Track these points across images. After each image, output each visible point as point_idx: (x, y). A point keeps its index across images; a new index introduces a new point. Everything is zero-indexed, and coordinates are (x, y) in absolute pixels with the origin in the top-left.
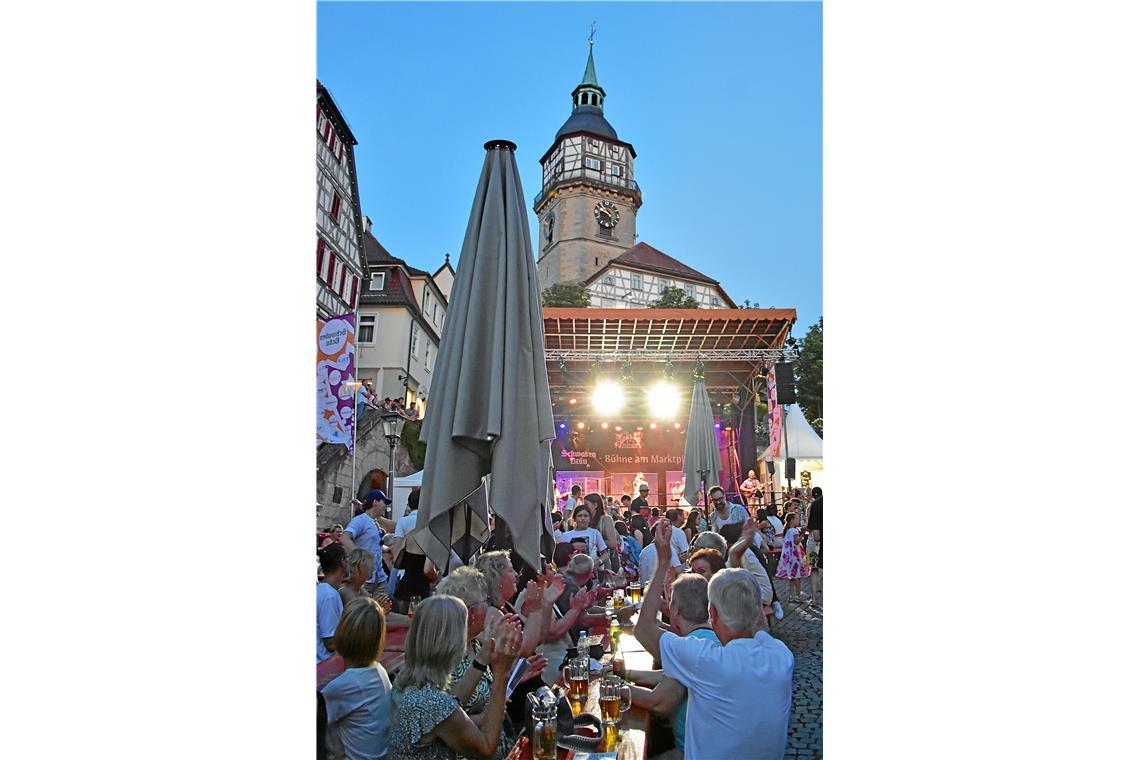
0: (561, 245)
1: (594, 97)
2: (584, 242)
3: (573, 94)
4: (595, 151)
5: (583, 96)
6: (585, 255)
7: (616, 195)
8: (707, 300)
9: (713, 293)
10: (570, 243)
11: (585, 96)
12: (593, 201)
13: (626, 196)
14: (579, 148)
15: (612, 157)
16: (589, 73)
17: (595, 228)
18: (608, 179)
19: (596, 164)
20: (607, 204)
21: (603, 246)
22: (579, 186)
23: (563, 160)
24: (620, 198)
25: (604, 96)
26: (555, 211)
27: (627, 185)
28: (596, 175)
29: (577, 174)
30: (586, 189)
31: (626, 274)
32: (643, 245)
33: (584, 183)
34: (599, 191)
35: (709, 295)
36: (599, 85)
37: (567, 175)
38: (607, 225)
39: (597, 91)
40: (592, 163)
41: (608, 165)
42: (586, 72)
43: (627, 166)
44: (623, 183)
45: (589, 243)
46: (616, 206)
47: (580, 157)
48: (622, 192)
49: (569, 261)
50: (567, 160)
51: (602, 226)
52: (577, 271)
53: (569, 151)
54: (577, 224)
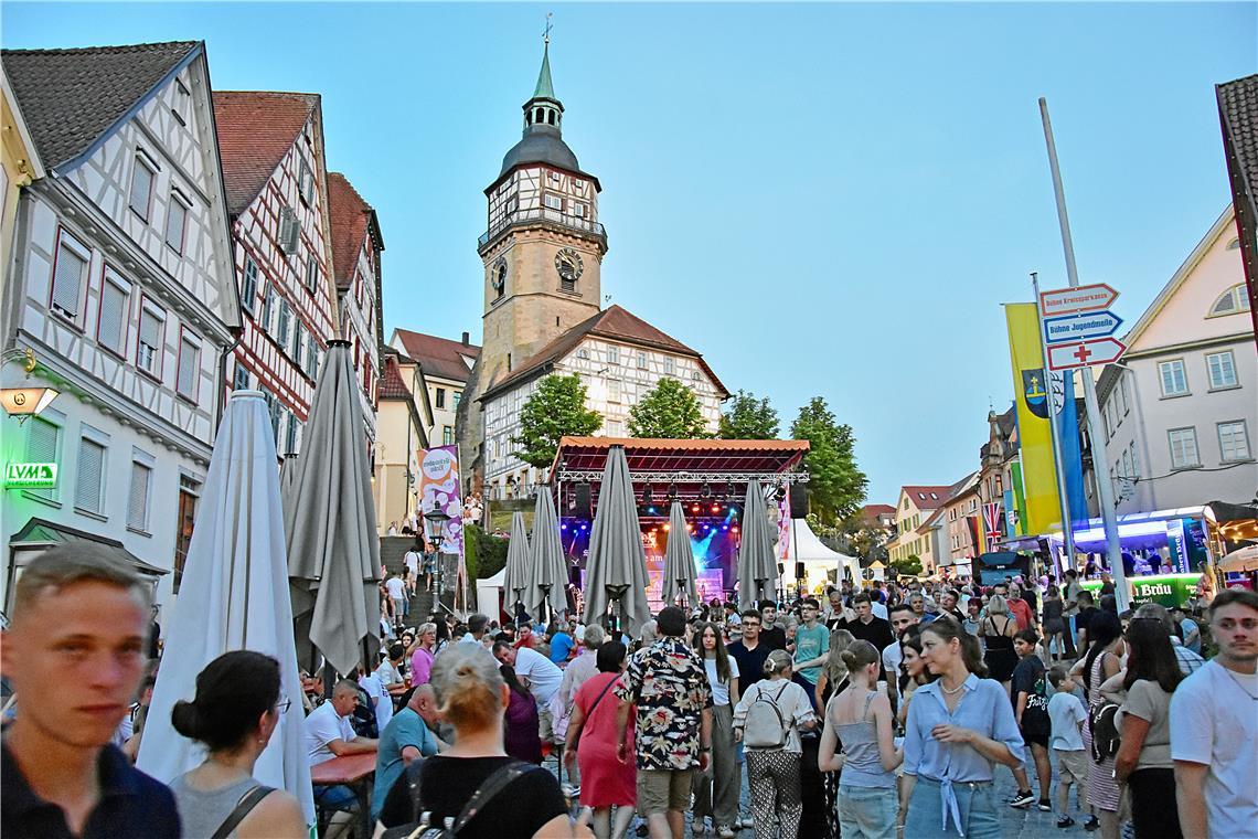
0: (516, 299)
1: (552, 114)
2: (543, 298)
3: (524, 107)
4: (556, 186)
5: (538, 111)
6: (545, 312)
7: (579, 241)
8: (688, 374)
9: (695, 366)
10: (527, 298)
11: (540, 112)
12: (553, 248)
13: (591, 242)
14: (537, 182)
15: (574, 194)
16: (544, 81)
17: (556, 281)
18: (571, 221)
19: (556, 202)
20: (569, 251)
21: (565, 303)
22: (537, 230)
23: (516, 195)
24: (584, 244)
25: (563, 111)
26: (508, 257)
27: (592, 229)
28: (556, 217)
29: (535, 214)
30: (546, 234)
31: (602, 346)
32: (616, 310)
33: (541, 226)
34: (561, 236)
35: (690, 369)
36: (557, 99)
37: (523, 215)
38: (569, 277)
39: (555, 106)
40: (552, 201)
41: (571, 203)
42: (540, 80)
43: (592, 204)
44: (587, 226)
45: (549, 298)
46: (580, 253)
47: (538, 194)
48: (587, 237)
49: (526, 320)
50: (522, 196)
51: (564, 279)
52: (536, 332)
53: (525, 185)
54: (535, 276)
